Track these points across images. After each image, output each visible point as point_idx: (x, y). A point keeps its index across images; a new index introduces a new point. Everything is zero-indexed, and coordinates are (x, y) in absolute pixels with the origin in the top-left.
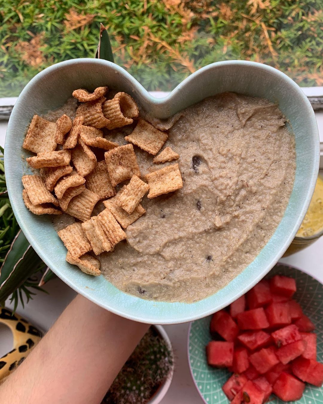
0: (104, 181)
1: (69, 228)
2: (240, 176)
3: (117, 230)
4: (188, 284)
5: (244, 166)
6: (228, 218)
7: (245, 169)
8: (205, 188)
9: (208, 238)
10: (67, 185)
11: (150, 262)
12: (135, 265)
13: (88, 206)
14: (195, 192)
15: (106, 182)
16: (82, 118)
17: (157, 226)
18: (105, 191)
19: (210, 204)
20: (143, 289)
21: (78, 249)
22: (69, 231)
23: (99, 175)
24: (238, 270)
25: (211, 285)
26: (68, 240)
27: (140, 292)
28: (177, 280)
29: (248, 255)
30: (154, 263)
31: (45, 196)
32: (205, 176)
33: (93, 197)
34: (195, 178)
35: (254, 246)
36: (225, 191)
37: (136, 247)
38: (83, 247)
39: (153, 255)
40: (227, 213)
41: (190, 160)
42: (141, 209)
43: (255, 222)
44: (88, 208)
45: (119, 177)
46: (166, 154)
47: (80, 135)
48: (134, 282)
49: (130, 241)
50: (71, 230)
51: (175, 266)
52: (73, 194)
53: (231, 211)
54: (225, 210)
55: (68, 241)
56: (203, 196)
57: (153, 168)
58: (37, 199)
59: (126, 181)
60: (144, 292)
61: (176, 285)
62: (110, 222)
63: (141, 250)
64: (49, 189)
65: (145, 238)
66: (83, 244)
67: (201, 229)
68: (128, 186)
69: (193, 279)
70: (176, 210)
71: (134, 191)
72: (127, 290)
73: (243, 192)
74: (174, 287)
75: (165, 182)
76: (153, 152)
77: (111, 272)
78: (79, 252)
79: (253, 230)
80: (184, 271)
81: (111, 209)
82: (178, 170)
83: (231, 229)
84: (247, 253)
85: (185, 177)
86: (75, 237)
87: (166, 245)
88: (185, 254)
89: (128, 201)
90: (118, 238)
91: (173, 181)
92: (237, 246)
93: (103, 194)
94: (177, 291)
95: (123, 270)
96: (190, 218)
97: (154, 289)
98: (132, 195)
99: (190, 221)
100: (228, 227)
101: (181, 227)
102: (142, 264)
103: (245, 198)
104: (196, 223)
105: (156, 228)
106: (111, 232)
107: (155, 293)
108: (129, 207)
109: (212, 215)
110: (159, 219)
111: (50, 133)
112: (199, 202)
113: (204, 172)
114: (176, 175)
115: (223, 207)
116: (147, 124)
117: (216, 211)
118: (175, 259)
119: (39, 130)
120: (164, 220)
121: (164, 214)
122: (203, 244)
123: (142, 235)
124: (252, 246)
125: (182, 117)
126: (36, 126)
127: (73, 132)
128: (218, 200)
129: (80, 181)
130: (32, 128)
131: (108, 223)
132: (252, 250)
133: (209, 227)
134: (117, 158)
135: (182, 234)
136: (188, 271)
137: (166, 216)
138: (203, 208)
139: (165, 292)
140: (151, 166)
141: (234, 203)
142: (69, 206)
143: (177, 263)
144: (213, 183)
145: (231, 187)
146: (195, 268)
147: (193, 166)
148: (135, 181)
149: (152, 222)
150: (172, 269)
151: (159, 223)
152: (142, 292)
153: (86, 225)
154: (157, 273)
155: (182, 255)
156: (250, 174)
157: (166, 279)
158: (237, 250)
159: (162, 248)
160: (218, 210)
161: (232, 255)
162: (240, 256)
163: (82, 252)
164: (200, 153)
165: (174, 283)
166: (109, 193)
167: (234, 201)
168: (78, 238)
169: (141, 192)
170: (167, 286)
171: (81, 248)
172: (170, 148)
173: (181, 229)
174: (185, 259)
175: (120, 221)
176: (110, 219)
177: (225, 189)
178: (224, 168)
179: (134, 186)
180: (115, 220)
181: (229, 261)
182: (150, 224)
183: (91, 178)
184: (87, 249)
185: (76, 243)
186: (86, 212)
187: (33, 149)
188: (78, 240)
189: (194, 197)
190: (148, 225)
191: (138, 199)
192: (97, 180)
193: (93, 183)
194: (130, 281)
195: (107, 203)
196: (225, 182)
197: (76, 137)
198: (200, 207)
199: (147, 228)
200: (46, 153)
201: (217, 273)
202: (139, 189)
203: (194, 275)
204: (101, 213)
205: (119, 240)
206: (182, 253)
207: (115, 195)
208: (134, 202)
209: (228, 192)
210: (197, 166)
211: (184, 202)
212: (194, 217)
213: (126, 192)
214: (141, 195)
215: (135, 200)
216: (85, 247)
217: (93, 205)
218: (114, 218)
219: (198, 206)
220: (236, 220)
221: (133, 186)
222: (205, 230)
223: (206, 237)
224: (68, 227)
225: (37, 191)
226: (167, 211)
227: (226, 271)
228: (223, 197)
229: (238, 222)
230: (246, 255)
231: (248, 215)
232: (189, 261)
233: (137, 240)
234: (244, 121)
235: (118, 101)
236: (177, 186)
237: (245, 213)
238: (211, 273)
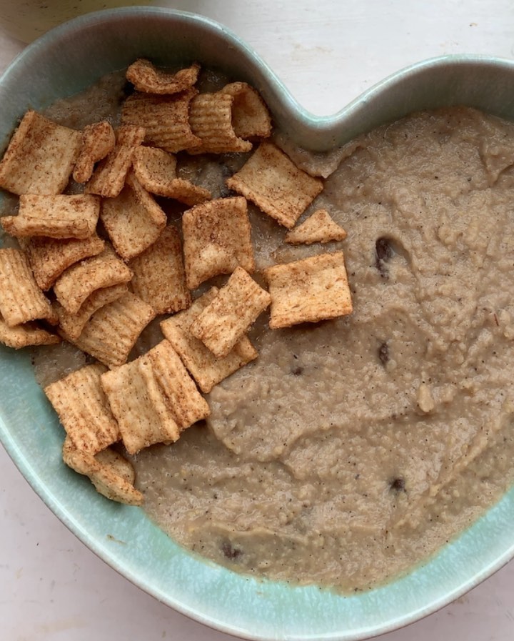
0: (169, 275)
1: (73, 379)
2: (481, 296)
3: (188, 394)
4: (344, 541)
5: (492, 274)
6: (449, 392)
7: (495, 283)
8: (401, 316)
9: (398, 435)
11: (255, 481)
12: (220, 483)
13: (127, 332)
14: (379, 321)
15: (172, 277)
16: (142, 132)
17: (280, 393)
18: (167, 297)
19: (410, 355)
20: (236, 546)
21: (92, 436)
22: (73, 386)
23: (158, 261)
24: (462, 518)
25: (398, 551)
26: (67, 408)
27: (226, 554)
28: (318, 532)
29: (487, 485)
30: (265, 485)
31: (33, 303)
32: (403, 289)
33: (141, 313)
34: (380, 290)
35: (502, 464)
36: (446, 330)
37: (227, 442)
39: (265, 464)
40: (448, 381)
41: (371, 246)
42: (248, 349)
43: (509, 411)
44: (125, 336)
45: (207, 269)
46: (317, 227)
47: (135, 167)
48: (217, 528)
49: (217, 426)
50: (78, 385)
51: (316, 496)
52: (98, 304)
53: (457, 376)
54: (443, 371)
55: (70, 413)
56: (396, 333)
57: (283, 253)
58: (18, 311)
59: (219, 277)
60: (237, 553)
61: (315, 543)
62: (172, 374)
63: (238, 450)
64: (42, 285)
65: (251, 419)
66: (104, 422)
67: (385, 413)
68: (223, 291)
69: (356, 532)
70: (330, 360)
71: (237, 307)
72: (197, 547)
73: (486, 337)
74: (310, 547)
75: (310, 291)
76: (288, 221)
77: (160, 495)
78: (96, 444)
79: (503, 428)
80: (334, 512)
81: (179, 343)
82: (342, 268)
83: (452, 419)
84: (484, 479)
85: (356, 285)
86: (87, 404)
87: (298, 443)
88: (341, 469)
89: (220, 329)
90: (190, 414)
91: (329, 291)
92: (466, 463)
93: (162, 304)
94: (317, 558)
95: (188, 493)
96: (360, 383)
97: (262, 549)
98: (229, 313)
99: (359, 389)
100: (447, 415)
101: (337, 402)
102: (235, 484)
103: (490, 351)
104: (374, 396)
105: (277, 397)
106: (174, 400)
107: (264, 557)
108: (222, 342)
109: (412, 380)
110: (287, 377)
111: (55, 150)
112: (384, 346)
113: (400, 279)
114: (337, 277)
115: (438, 365)
117: (423, 374)
118: (317, 478)
119: (32, 142)
120: (300, 379)
121: (301, 365)
122: (385, 447)
123: (245, 413)
124: (496, 466)
125: (359, 149)
126: (28, 135)
127: (118, 162)
128: (430, 349)
129: (122, 275)
130: (18, 141)
131: (168, 377)
132: (497, 475)
133: (402, 410)
134: (208, 225)
135: (339, 420)
136: (344, 510)
137: (305, 372)
138: (392, 363)
139: (287, 558)
140: (280, 247)
141: (465, 359)
142: (85, 330)
143: (320, 490)
144: (421, 307)
145: (461, 322)
146: (362, 505)
147: (378, 261)
148: (241, 283)
149: (270, 383)
150: (307, 502)
151: (287, 386)
152: (233, 552)
153: (114, 379)
154: (271, 508)
155: (333, 471)
156: (504, 295)
157: (291, 526)
158: (464, 472)
159: (288, 448)
160: (428, 371)
161: (452, 483)
162: (469, 486)
163: (101, 444)
164: (397, 233)
165: (311, 538)
166: (176, 303)
167: (466, 354)
168: (92, 406)
169: (251, 309)
170: (293, 545)
171: (98, 432)
172: (326, 214)
173: (338, 407)
174: (340, 481)
175: (196, 375)
176: (173, 366)
177: (449, 324)
178: (448, 274)
179: (238, 295)
180: (184, 371)
181: (444, 495)
182: (265, 387)
183: (140, 264)
184: (112, 437)
185: (88, 418)
186: (120, 345)
187: (13, 185)
188: (91, 411)
189: (375, 332)
190: (260, 389)
191: (242, 325)
192: (153, 270)
193: (143, 275)
194: (207, 524)
195: (170, 327)
196: (447, 309)
197: (123, 174)
198: (387, 359)
199: (256, 396)
200: (41, 197)
201: (414, 524)
202: (249, 303)
203: (358, 523)
204: (153, 351)
205: (193, 419)
206: (335, 464)
207: (188, 307)
208: (233, 332)
209: (453, 332)
210: (386, 261)
211: (348, 343)
212: (370, 380)
213: (216, 307)
214: (250, 316)
215: (235, 328)
216: (108, 431)
217: (140, 329)
218: (181, 365)
219: (382, 355)
220: (467, 398)
221: (234, 294)
222: (394, 416)
223: (395, 432)
224: (71, 376)
226: (307, 358)
227: (436, 518)
228: (441, 343)
229: (471, 404)
230: (482, 485)
231: (493, 392)
232: (348, 487)
233: (233, 423)
234: (495, 174)
235: (230, 102)
236: (340, 308)
237: (488, 385)
238: (402, 522)
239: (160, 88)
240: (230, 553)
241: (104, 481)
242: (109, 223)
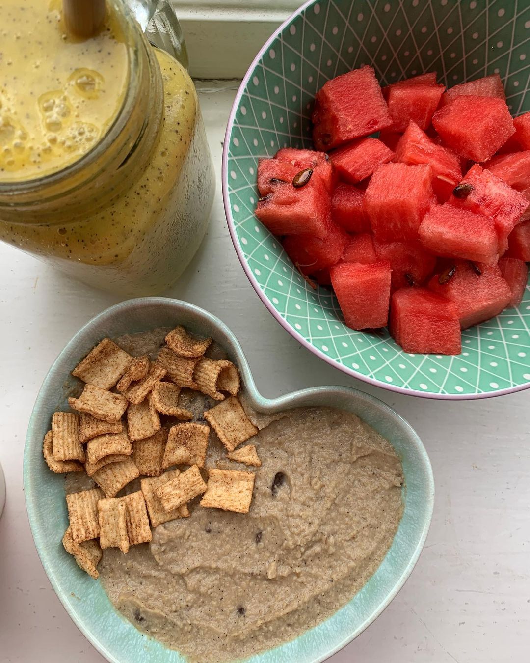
0: (154, 455)
1: (84, 495)
2: (323, 525)
3: (143, 526)
4: (202, 632)
5: (333, 514)
6: (285, 571)
7: (333, 520)
8: (275, 521)
9: (251, 584)
10: (107, 450)
11: (166, 582)
12: (146, 577)
13: (121, 480)
14: (262, 519)
15: (156, 457)
16: (164, 372)
17: (194, 539)
18: (149, 467)
19: (273, 543)
20: (142, 615)
21: (83, 531)
22: (83, 499)
23: (151, 446)
24: (269, 643)
25: (228, 649)
26: (75, 511)
27: (136, 618)
28: (190, 622)
29: (289, 628)
30: (170, 586)
31: (73, 450)
32: (281, 505)
33: (131, 472)
34: (269, 503)
35: (302, 620)
36: (296, 538)
37: (157, 557)
38: (91, 530)
39: (174, 575)
40: (288, 564)
41: (272, 476)
42: (185, 512)
43: (315, 593)
44: (119, 482)
45: (176, 460)
46: (247, 454)
47: (153, 393)
48: (135, 602)
49: (154, 547)
50: (85, 500)
51: (195, 602)
52: (108, 461)
53: (294, 564)
54: (287, 558)
55: (76, 514)
56: (269, 529)
57: (222, 463)
58: (62, 453)
59: (182, 466)
60: (142, 619)
61: (186, 628)
62: (138, 512)
63: (161, 564)
64: (82, 440)
65: (174, 548)
66: (93, 525)
67: (248, 570)
68: (182, 475)
69: (209, 629)
70: (227, 531)
71: (186, 488)
72: (121, 608)
73: (317, 548)
74: (182, 629)
75: (230, 490)
76: (230, 447)
77: (112, 572)
78: (84, 537)
79: (309, 601)
80: (203, 614)
81: (148, 495)
82: (252, 483)
83: (282, 585)
84: (289, 625)
85: (257, 495)
86: (87, 511)
87: (195, 570)
88: (214, 592)
89: (173, 496)
90: (140, 538)
91: (240, 494)
92: (281, 614)
93: (145, 469)
94: (184, 636)
95: (127, 576)
96: (240, 549)
97: (156, 621)
98: (180, 489)
99: (239, 552)
100: (282, 582)
101: (224, 555)
102: (154, 580)
103: (317, 556)
104: (245, 558)
105: (193, 541)
106: (134, 526)
107: (156, 626)
108: (171, 505)
109: (269, 557)
110: (202, 532)
111: (114, 363)
112: (260, 533)
113: (282, 499)
114: (247, 487)
115: (286, 554)
116: (238, 405)
117: (276, 556)
118: (200, 593)
119: (102, 356)
120: (208, 536)
121: (212, 528)
122: (242, 588)
123: (172, 544)
124: (298, 620)
125: (284, 417)
126: (101, 352)
127: (145, 385)
128: (284, 544)
129: (126, 451)
130: (94, 354)
131: (135, 513)
132: (296, 625)
133: (258, 572)
134: (184, 436)
135: (220, 564)
136: (208, 615)
137: (212, 533)
138: (261, 544)
139: (169, 631)
140: (222, 459)
141: (301, 557)
142: (97, 472)
143: (199, 599)
144: (288, 519)
145: (306, 536)
146: (219, 616)
147: (273, 485)
148: (193, 472)
149: (191, 532)
150: (190, 604)
151: (200, 537)
152: (140, 618)
153: (106, 504)
154: (168, 600)
155: (209, 592)
156: (336, 528)
157: (177, 614)
158: (279, 619)
159: (189, 571)
160: (280, 555)
161: (270, 622)
162: (280, 626)
163: (86, 537)
164: (288, 472)
165: (184, 625)
166: (153, 472)
167: (303, 554)
168: (90, 513)
169: (193, 492)
170: (174, 625)
171: (87, 530)
172: (254, 448)
173: (225, 558)
174: (211, 598)
175: (151, 516)
176: (140, 507)
177: (299, 535)
178: (309, 506)
179: (189, 481)
180: (145, 512)
181: (264, 627)
182: (188, 533)
183: (140, 444)
184: (94, 535)
185: (84, 520)
186: (114, 486)
187: (84, 377)
188: (88, 516)
189: (258, 524)
190: (185, 534)
191: (185, 498)
192: (146, 450)
193: (140, 450)
194: (131, 598)
195: (145, 484)
196: (301, 526)
197: (145, 393)
198: (259, 541)
199: (181, 537)
200: (97, 389)
201: (242, 638)
202: (193, 488)
203: (213, 625)
204: (131, 495)
205: (140, 541)
206: (211, 588)
207: (160, 475)
208: (179, 501)
209: (299, 540)
210: (278, 486)
211: (241, 525)
212: (246, 549)
213: (175, 483)
214: (192, 495)
215: (181, 499)
216: (93, 531)
217: (128, 481)
218: (145, 508)
219: (258, 537)
220: (295, 578)
221: (187, 480)
222: (252, 573)
223: (250, 582)
224: (83, 493)
225: (67, 439)
226: (215, 525)
227: (255, 638)
228: (291, 543)
229: (296, 581)
230: (287, 628)
231: (310, 579)
232: (214, 603)
233: (163, 548)
234: (355, 458)
235: (219, 372)
236: (241, 508)
237: (309, 574)
238: (236, 634)
239: (181, 352)
240: (139, 618)
241: (80, 561)
242: (130, 416)
